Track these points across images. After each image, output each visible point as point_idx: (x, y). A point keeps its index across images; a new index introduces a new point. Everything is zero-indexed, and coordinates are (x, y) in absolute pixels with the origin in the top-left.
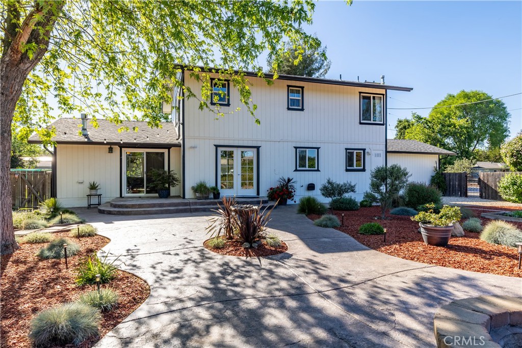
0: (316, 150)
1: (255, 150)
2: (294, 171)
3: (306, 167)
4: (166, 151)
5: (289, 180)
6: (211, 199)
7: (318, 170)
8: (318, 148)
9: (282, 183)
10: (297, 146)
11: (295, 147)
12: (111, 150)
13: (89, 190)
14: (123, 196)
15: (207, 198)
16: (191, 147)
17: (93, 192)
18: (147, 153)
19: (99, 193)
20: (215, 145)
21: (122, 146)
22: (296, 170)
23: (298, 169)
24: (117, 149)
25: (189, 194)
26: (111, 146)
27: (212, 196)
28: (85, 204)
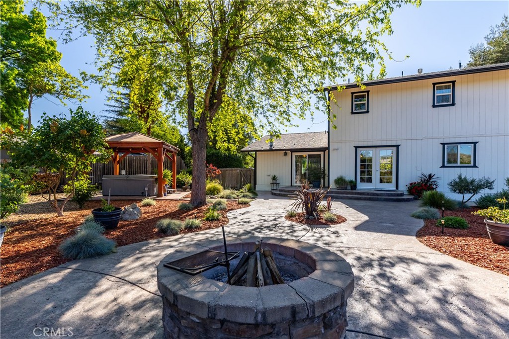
0: (473, 145)
1: (395, 149)
2: (441, 167)
3: (457, 163)
4: (322, 153)
5: (430, 176)
6: (349, 190)
7: (475, 166)
8: (475, 143)
9: (423, 179)
10: (444, 142)
11: (442, 144)
12: (286, 154)
13: (272, 180)
14: (293, 185)
15: (346, 189)
16: (334, 150)
17: (274, 182)
18: (308, 155)
19: (278, 182)
20: (354, 147)
21: (293, 151)
22: (443, 166)
23: (446, 165)
24: (289, 153)
25: (332, 185)
26: (285, 151)
27: (349, 187)
28: (269, 189)
